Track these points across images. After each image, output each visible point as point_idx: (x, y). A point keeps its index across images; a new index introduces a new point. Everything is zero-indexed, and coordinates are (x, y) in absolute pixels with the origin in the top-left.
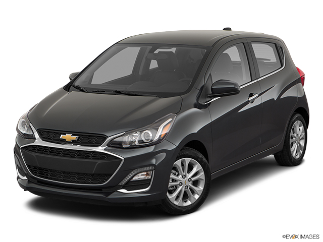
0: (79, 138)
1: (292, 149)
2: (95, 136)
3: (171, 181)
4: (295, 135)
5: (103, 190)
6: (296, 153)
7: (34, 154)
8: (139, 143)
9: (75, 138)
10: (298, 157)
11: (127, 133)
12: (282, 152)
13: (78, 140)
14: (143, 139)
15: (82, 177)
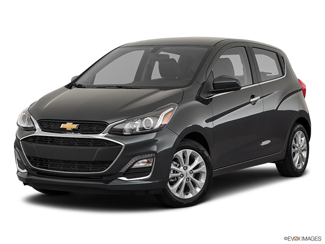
0: (80, 126)
1: (294, 159)
2: (96, 124)
3: (172, 172)
4: (297, 145)
5: (103, 177)
6: (299, 163)
7: (34, 145)
8: (140, 130)
9: (75, 126)
10: (300, 167)
11: (128, 121)
12: (284, 160)
13: (79, 128)
14: (144, 126)
15: (82, 165)
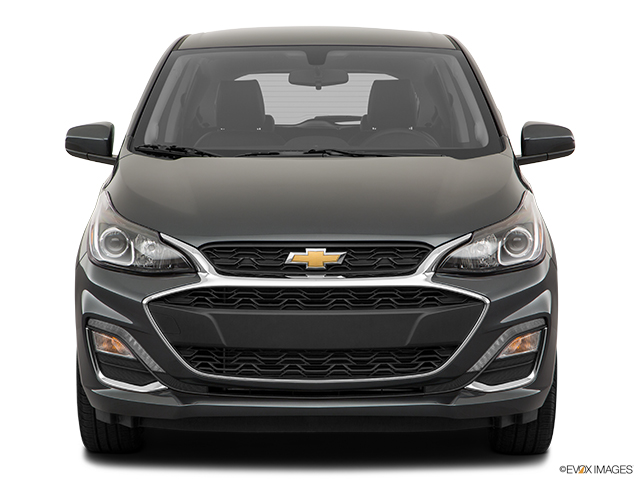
0: (347, 256)
2: (393, 249)
7: (203, 312)
9: (335, 257)
11: (478, 236)
13: (345, 262)
